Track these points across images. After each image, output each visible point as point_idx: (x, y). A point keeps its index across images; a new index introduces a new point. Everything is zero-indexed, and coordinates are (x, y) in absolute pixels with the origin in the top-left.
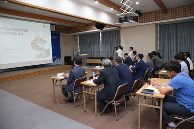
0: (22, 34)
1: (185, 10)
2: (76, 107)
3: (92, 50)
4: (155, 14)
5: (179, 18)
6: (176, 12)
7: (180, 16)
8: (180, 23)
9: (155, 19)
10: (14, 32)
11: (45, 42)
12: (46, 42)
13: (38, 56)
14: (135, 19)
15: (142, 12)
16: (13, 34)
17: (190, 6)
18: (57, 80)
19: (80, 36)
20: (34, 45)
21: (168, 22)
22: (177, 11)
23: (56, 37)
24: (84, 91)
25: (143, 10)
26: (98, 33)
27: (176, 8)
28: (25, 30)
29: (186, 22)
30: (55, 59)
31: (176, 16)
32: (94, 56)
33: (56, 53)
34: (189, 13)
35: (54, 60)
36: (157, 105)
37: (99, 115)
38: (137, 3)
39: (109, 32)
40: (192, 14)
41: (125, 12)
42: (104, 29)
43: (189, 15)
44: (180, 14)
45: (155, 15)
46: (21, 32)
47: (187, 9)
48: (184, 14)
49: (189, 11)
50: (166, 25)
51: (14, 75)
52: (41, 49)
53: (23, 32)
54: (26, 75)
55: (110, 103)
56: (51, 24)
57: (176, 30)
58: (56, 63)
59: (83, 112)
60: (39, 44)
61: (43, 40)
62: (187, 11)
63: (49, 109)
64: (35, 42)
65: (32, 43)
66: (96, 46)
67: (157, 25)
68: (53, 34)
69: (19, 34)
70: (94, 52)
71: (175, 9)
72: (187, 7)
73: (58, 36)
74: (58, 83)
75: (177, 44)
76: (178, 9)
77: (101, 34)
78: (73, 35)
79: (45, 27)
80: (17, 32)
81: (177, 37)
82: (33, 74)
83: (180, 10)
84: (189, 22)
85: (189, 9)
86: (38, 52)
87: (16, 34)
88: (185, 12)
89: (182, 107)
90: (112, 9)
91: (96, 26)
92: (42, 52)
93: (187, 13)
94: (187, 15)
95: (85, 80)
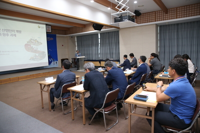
0: (15, 35)
1: (185, 9)
2: (65, 114)
3: (91, 53)
4: (155, 13)
5: (179, 18)
6: (177, 12)
7: (181, 16)
8: (181, 23)
9: (155, 19)
10: (6, 33)
11: (40, 43)
12: (42, 44)
13: (32, 59)
14: (131, 19)
15: (141, 12)
16: (4, 35)
17: (191, 6)
18: (45, 86)
19: (78, 37)
20: (28, 47)
21: (168, 22)
22: (178, 10)
23: (52, 39)
24: (72, 98)
25: (142, 10)
26: (96, 34)
27: (177, 8)
28: (17, 31)
29: (187, 23)
30: (52, 61)
31: (177, 16)
32: (92, 58)
33: (52, 55)
34: (190, 13)
35: (50, 63)
36: (148, 114)
37: (87, 125)
38: (135, 2)
39: (108, 33)
40: (193, 14)
41: (121, 11)
42: (102, 30)
43: (190, 15)
44: (181, 14)
45: (155, 15)
46: (13, 33)
47: (188, 9)
48: (185, 13)
49: (190, 11)
50: (166, 25)
51: (6, 79)
52: (36, 51)
53: (16, 33)
54: (19, 78)
55: (99, 112)
56: (46, 25)
57: (178, 31)
58: (52, 65)
59: (71, 120)
60: (34, 46)
61: (38, 41)
62: (188, 11)
63: (34, 117)
64: (29, 43)
65: (26, 44)
66: (94, 48)
67: (157, 25)
68: (48, 35)
69: (12, 35)
70: (92, 54)
71: (175, 9)
72: (188, 7)
73: (54, 37)
74: (46, 89)
75: (178, 46)
76: (178, 8)
77: (99, 35)
78: (70, 36)
79: (40, 27)
80: (9, 33)
81: (178, 39)
82: (26, 77)
83: (181, 10)
84: (191, 22)
85: (191, 8)
86: (32, 54)
87: (8, 35)
88: (185, 11)
89: (176, 118)
90: (109, 9)
91: (93, 26)
92: (37, 55)
93: (188, 13)
94: (188, 15)
95: (74, 85)
